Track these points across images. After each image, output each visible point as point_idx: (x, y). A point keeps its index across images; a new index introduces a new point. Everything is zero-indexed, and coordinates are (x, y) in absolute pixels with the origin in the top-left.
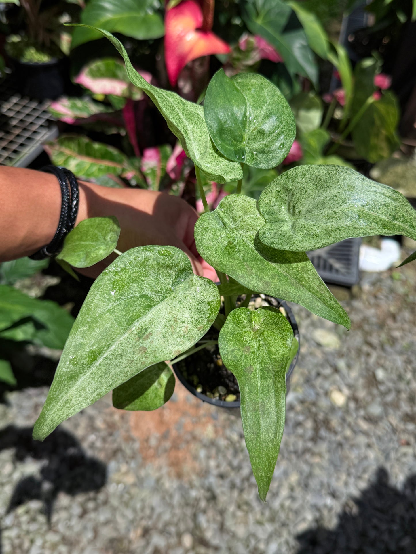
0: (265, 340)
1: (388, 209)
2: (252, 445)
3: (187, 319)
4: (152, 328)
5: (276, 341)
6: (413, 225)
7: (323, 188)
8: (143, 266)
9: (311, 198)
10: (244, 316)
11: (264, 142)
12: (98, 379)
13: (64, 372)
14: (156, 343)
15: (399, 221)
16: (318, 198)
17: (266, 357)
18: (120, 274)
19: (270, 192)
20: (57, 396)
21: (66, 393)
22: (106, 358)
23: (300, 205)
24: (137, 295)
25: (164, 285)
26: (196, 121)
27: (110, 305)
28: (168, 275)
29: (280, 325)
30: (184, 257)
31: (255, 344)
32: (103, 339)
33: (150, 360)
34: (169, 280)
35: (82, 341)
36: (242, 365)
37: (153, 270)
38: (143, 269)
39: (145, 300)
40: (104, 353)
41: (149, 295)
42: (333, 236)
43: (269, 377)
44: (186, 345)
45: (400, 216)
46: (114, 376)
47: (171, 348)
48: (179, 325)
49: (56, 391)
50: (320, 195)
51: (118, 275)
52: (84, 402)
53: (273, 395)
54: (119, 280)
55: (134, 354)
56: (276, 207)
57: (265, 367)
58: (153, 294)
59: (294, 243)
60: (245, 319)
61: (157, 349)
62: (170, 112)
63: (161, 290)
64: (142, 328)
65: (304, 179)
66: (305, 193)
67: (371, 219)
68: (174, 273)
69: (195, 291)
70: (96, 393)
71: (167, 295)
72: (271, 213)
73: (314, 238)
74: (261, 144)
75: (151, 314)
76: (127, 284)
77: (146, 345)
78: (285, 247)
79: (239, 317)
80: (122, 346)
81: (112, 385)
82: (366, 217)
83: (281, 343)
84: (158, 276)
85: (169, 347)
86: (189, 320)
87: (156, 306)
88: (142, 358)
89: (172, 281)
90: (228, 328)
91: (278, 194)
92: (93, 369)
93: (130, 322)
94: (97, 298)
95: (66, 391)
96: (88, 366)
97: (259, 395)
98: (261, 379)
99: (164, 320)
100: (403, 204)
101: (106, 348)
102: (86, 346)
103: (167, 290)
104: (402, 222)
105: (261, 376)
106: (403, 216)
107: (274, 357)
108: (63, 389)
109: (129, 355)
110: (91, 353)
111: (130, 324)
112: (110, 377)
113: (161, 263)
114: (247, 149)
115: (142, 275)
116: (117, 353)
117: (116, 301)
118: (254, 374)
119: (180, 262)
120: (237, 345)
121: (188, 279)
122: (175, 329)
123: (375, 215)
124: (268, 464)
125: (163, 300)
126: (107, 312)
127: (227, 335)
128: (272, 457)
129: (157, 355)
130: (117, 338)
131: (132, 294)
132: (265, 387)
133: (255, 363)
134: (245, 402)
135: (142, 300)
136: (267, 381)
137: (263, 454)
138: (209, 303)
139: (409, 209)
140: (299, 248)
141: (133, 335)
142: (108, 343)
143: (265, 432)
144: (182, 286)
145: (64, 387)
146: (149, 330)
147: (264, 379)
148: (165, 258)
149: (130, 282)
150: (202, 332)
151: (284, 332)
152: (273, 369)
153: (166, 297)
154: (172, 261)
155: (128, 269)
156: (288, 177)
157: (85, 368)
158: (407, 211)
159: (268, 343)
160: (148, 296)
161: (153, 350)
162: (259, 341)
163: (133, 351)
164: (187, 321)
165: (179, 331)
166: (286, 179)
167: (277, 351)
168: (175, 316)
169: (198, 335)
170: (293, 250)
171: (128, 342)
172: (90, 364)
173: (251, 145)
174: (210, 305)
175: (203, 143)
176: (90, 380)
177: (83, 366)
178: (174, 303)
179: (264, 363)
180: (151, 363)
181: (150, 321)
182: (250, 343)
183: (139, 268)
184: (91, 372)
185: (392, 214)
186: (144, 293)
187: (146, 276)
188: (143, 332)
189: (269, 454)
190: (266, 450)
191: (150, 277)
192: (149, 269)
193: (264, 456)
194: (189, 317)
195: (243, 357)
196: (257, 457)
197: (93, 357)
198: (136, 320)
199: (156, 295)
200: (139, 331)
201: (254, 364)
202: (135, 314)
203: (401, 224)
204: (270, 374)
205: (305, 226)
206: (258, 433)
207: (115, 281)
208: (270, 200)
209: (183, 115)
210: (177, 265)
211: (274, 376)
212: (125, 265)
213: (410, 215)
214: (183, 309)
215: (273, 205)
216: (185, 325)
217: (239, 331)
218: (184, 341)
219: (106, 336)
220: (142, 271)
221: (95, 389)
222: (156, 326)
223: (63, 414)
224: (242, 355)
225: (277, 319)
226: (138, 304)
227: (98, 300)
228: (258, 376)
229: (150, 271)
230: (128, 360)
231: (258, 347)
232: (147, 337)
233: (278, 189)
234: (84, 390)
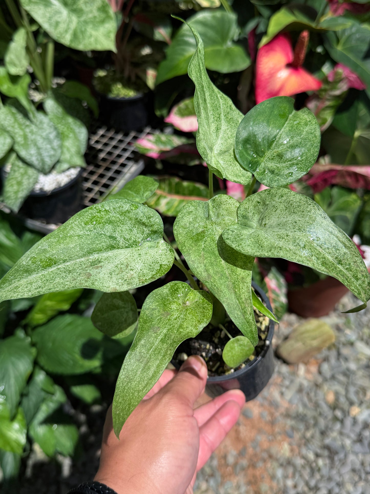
0: (185, 315)
1: (337, 252)
2: (121, 385)
3: (136, 269)
4: (105, 263)
5: (191, 320)
6: (357, 276)
7: (290, 212)
8: (124, 215)
9: (277, 216)
10: (183, 290)
11: (278, 165)
12: (44, 281)
13: (23, 264)
14: (101, 275)
15: (344, 267)
16: (282, 218)
17: (176, 327)
18: (102, 213)
19: (252, 200)
20: (12, 280)
21: (19, 281)
22: (58, 269)
23: (267, 219)
24: (108, 234)
25: (134, 237)
26: (232, 125)
27: (82, 232)
28: (142, 231)
29: (205, 310)
30: (160, 222)
31: (176, 314)
32: (63, 253)
33: (87, 285)
34: (141, 235)
35: (47, 248)
36: (153, 323)
37: (130, 222)
38: (123, 218)
39: (112, 240)
40: (59, 264)
41: (118, 239)
42: (272, 252)
43: (166, 343)
44: (123, 287)
45: (346, 263)
46: (56, 284)
47: (110, 284)
48: (127, 270)
49: (12, 276)
50: (285, 217)
51: (100, 213)
52: (27, 293)
53: (160, 357)
54: (99, 217)
55: (79, 275)
56: (251, 214)
57: (169, 334)
58: (122, 239)
59: (241, 244)
60: (182, 293)
61: (98, 280)
62: (213, 109)
63: (129, 239)
64: (98, 260)
65: (280, 199)
66: (275, 211)
67: (315, 253)
68: (147, 232)
69: (157, 252)
70: (37, 290)
71: (133, 246)
72: (245, 217)
73: (259, 247)
74: (275, 165)
75: (112, 254)
76: (104, 223)
77: (92, 272)
78: (233, 245)
79: (178, 288)
80: (75, 266)
81: (51, 289)
82: (311, 249)
83: (194, 324)
84: (133, 228)
85: (109, 282)
86: (138, 271)
87: (120, 249)
88: (83, 280)
89: (143, 237)
90: (162, 292)
91: (257, 204)
92: (45, 272)
93: (90, 252)
94: (75, 223)
95: (19, 279)
96: (43, 268)
97: (150, 352)
98: (160, 342)
99: (119, 262)
100: (353, 254)
101: (62, 261)
102: (48, 253)
103: (134, 242)
104: (347, 269)
105: (162, 339)
106: (350, 264)
107: (181, 330)
108: (17, 277)
109: (76, 274)
110: (49, 260)
111: (90, 253)
112: (53, 283)
113: (138, 219)
114: (263, 164)
115: (120, 221)
116: (68, 269)
117: (88, 231)
118: (157, 335)
119: (155, 225)
120: (160, 307)
121: (157, 241)
122: (122, 272)
123: (322, 251)
124: (128, 408)
125: (128, 248)
126: (77, 236)
127: (157, 296)
128: (133, 404)
129: (96, 283)
130: (74, 258)
131: (104, 232)
132: (159, 348)
133: (165, 327)
134: (135, 350)
135: (109, 240)
136: (163, 345)
137: (127, 398)
138: (161, 265)
139: (359, 262)
140: (242, 250)
141: (87, 261)
142: (65, 259)
143: (137, 382)
144: (148, 244)
145: (19, 275)
146: (102, 264)
147: (162, 342)
148: (143, 216)
149: (107, 222)
150: (141, 283)
151: (204, 317)
152: (174, 338)
153: (132, 247)
154: (149, 221)
155: (110, 212)
156: (269, 193)
157: (39, 268)
158: (355, 262)
159: (185, 318)
160: (116, 239)
161: (96, 279)
162: (181, 314)
163: (80, 273)
164: (136, 270)
165: (124, 274)
166: (268, 194)
167: (187, 327)
168: (129, 263)
169: (137, 284)
170: (237, 249)
171: (81, 265)
172: (44, 268)
173: (268, 163)
174: (161, 267)
175: (228, 144)
176: (39, 279)
177: (38, 267)
178: (135, 253)
179: (171, 331)
180: (86, 286)
181: (108, 257)
182: (173, 311)
183: (120, 215)
184: (43, 274)
185: (339, 258)
186: (114, 235)
187: (123, 224)
188: (96, 263)
189: (132, 401)
190: (132, 396)
191: (126, 226)
192: (128, 219)
193: (127, 399)
194: (139, 269)
195: (158, 318)
196: (121, 397)
197: (49, 263)
198: (97, 252)
199: (123, 241)
200: (94, 260)
201: (163, 328)
202: (98, 247)
203: (345, 271)
204: (169, 342)
205: (258, 236)
206: (131, 379)
207: (95, 216)
208: (249, 207)
209: (225, 116)
210: (152, 226)
211: (170, 344)
212: (110, 208)
213: (358, 266)
214: (139, 260)
215: (249, 212)
216: (132, 272)
217: (171, 299)
218: (124, 283)
219: (66, 252)
220: (121, 219)
221: (39, 287)
222: (109, 264)
223: (9, 295)
224: (159, 316)
225: (206, 305)
226: (104, 241)
227: (75, 224)
228: (160, 338)
229: (128, 222)
230: (73, 277)
231: (177, 318)
232: (97, 268)
233: (259, 200)
234: (31, 284)
